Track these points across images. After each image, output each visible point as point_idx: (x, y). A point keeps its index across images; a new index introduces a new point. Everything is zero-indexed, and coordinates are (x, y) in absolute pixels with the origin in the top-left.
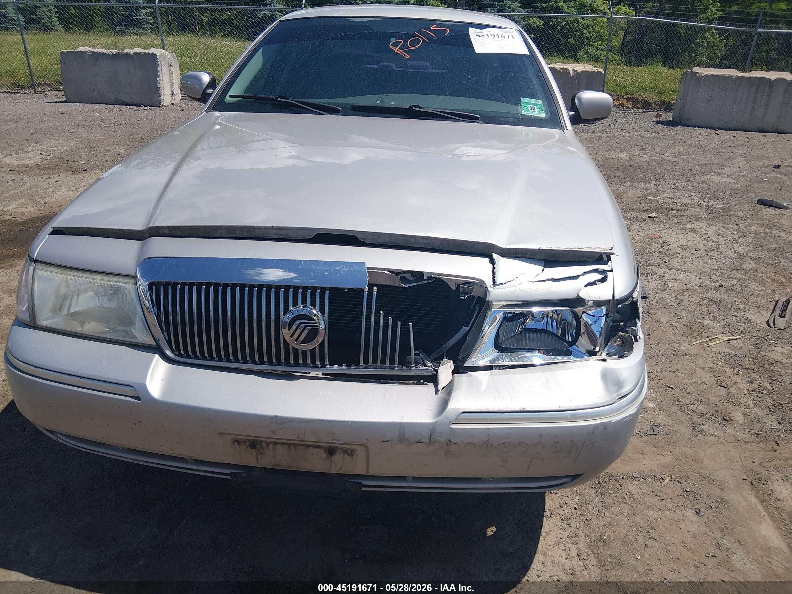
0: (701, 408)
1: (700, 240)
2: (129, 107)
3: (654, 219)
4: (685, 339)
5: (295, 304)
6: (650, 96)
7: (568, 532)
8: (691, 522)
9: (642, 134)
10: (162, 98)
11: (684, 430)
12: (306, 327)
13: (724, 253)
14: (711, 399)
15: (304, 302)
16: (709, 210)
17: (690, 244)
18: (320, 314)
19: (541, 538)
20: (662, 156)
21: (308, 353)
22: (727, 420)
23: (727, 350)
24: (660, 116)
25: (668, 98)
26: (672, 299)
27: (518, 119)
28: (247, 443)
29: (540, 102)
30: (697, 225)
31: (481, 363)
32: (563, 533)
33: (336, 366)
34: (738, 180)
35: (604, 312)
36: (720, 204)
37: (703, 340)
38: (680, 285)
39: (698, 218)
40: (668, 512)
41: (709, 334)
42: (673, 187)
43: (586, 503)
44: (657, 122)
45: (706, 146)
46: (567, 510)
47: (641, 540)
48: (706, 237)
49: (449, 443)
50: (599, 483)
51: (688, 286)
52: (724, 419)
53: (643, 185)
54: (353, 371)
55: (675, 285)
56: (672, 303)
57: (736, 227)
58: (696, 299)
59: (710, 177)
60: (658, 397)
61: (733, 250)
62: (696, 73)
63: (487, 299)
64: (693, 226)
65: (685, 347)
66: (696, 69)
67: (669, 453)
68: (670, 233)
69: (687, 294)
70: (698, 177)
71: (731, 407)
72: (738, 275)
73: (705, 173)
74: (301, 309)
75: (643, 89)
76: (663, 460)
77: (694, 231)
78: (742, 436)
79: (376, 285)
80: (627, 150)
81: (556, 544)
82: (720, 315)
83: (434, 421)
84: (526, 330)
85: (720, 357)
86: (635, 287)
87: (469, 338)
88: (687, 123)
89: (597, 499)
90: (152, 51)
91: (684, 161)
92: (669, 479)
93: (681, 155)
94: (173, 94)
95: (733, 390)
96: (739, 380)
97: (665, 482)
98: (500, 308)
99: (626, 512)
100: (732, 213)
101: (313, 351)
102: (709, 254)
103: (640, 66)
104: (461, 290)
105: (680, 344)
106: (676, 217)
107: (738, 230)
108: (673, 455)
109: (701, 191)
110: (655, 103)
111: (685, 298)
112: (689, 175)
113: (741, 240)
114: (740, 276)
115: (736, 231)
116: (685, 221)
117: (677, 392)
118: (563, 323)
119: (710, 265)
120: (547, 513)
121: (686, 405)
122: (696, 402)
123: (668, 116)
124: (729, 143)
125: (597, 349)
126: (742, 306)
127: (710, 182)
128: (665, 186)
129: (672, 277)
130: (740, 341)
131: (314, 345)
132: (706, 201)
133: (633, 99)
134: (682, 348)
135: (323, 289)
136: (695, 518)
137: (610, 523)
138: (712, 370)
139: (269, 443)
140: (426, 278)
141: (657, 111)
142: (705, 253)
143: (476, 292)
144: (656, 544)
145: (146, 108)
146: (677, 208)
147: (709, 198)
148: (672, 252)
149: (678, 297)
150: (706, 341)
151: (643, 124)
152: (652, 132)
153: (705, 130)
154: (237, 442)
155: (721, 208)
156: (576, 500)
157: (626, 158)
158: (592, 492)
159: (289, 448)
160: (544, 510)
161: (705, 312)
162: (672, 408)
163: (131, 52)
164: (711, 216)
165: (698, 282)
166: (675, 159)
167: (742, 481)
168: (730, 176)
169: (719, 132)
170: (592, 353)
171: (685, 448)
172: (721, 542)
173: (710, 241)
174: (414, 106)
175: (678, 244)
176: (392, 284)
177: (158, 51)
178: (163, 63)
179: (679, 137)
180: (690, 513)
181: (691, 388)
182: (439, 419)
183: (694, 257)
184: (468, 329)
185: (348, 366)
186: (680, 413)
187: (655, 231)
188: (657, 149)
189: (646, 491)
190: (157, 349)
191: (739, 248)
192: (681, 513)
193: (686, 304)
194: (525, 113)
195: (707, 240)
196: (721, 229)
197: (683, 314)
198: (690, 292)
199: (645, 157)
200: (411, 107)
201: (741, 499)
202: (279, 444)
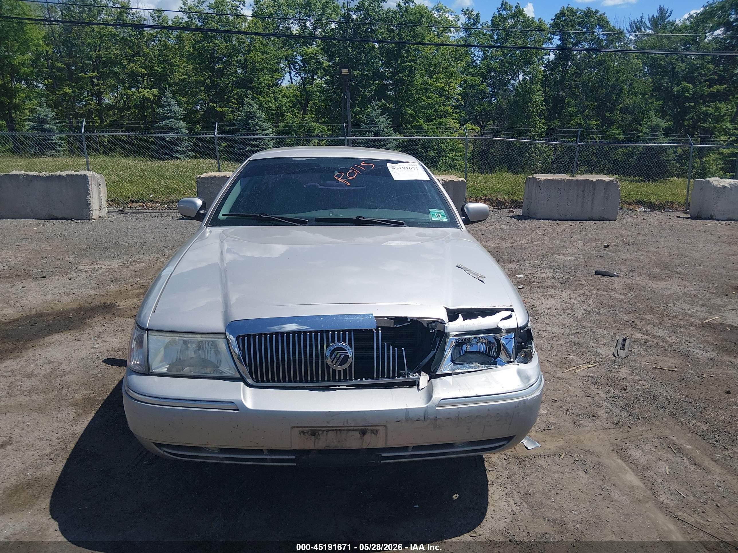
0: (577, 411)
1: (558, 303)
2: (60, 221)
3: (522, 290)
4: (559, 369)
5: (333, 341)
6: (501, 197)
7: (506, 492)
8: (583, 477)
9: (501, 226)
10: (91, 212)
11: (569, 425)
12: (341, 355)
13: (576, 310)
14: (583, 405)
15: (339, 340)
16: (561, 281)
17: (551, 306)
18: (348, 347)
19: (489, 497)
20: (519, 243)
21: (342, 372)
22: (595, 417)
23: (589, 374)
24: (513, 212)
25: (516, 198)
26: (546, 344)
27: (429, 223)
28: (310, 433)
29: (442, 211)
30: (553, 292)
31: (446, 372)
32: (503, 492)
33: (359, 380)
34: (579, 258)
35: (513, 336)
36: (568, 276)
37: (571, 369)
38: (549, 334)
39: (554, 287)
40: (567, 474)
41: (575, 364)
42: (532, 266)
43: (513, 474)
44: (511, 217)
45: (551, 233)
46: (502, 480)
47: (553, 491)
48: (561, 300)
49: (436, 419)
50: (520, 462)
51: (555, 335)
52: (594, 416)
53: (509, 266)
54: (370, 382)
55: (546, 334)
56: (546, 346)
57: (582, 292)
58: (562, 343)
59: (557, 257)
60: (548, 407)
61: (582, 308)
62: (537, 178)
63: (446, 331)
64: (551, 293)
65: (560, 374)
66: (536, 176)
67: (561, 440)
68: (536, 299)
69: (555, 340)
70: (549, 258)
71: (596, 409)
72: (589, 325)
73: (553, 254)
74: (337, 345)
75: (496, 192)
76: (558, 444)
77: (552, 296)
78: (607, 426)
79: (380, 327)
80: (492, 239)
81: (500, 499)
82: (580, 352)
83: (426, 406)
84: (467, 352)
85: (585, 378)
86: (528, 320)
87: (436, 357)
88: (534, 217)
89: (520, 471)
90: (82, 172)
91: (536, 245)
92: (564, 454)
93: (533, 241)
94: (100, 209)
95: (597, 398)
96: (599, 392)
97: (562, 457)
98: (454, 336)
99: (540, 476)
100: (577, 282)
101: (345, 370)
102: (566, 312)
103: (490, 172)
104: (430, 327)
105: (556, 373)
106: (538, 287)
107: (584, 294)
108: (564, 440)
109: (553, 267)
110: (506, 202)
111: (554, 343)
112: (542, 256)
113: (587, 301)
114: (590, 325)
115: (582, 294)
116: (545, 290)
117: (559, 402)
118: (489, 345)
119: (568, 320)
120: (490, 483)
121: (568, 410)
122: (574, 408)
123: (518, 212)
124: (568, 231)
125: (512, 360)
126: (594, 345)
127: (558, 261)
128: (525, 265)
129: (543, 329)
130: (596, 368)
131: (346, 366)
132: (558, 275)
133: (489, 200)
134: (558, 375)
135: (350, 331)
136: (585, 475)
137: (532, 484)
138: (580, 387)
139: (324, 431)
140: (409, 320)
141: (509, 208)
142: (563, 311)
143: (439, 328)
144: (563, 492)
145: (77, 221)
146: (537, 281)
147: (559, 272)
148: (539, 312)
149: (549, 342)
150: (574, 369)
151: (500, 219)
152: (508, 225)
153: (549, 221)
154: (303, 432)
155: (569, 279)
156: (507, 473)
157: (492, 246)
158: (516, 467)
159: (337, 432)
160: (487, 481)
161: (570, 351)
162: (559, 413)
163: (64, 173)
164: (563, 285)
165: (561, 331)
166: (530, 245)
167: (611, 451)
168: (572, 255)
169: (559, 222)
170: (509, 362)
171: (571, 436)
172: (603, 487)
173: (565, 303)
174: (359, 217)
175: (542, 306)
176: (389, 326)
177: (89, 173)
178: (93, 183)
179: (530, 228)
180: (581, 473)
181: (568, 400)
182: (428, 404)
183: (555, 315)
184: (435, 351)
185: (367, 379)
186: (564, 415)
187: (525, 298)
188: (515, 238)
189: (550, 463)
190: (241, 379)
191: (586, 306)
192: (576, 473)
193: (556, 346)
194: (433, 219)
195: (562, 302)
196: (572, 294)
197: (555, 353)
198: (557, 338)
199: (507, 245)
200: (357, 218)
201: (612, 462)
202: (330, 430)
